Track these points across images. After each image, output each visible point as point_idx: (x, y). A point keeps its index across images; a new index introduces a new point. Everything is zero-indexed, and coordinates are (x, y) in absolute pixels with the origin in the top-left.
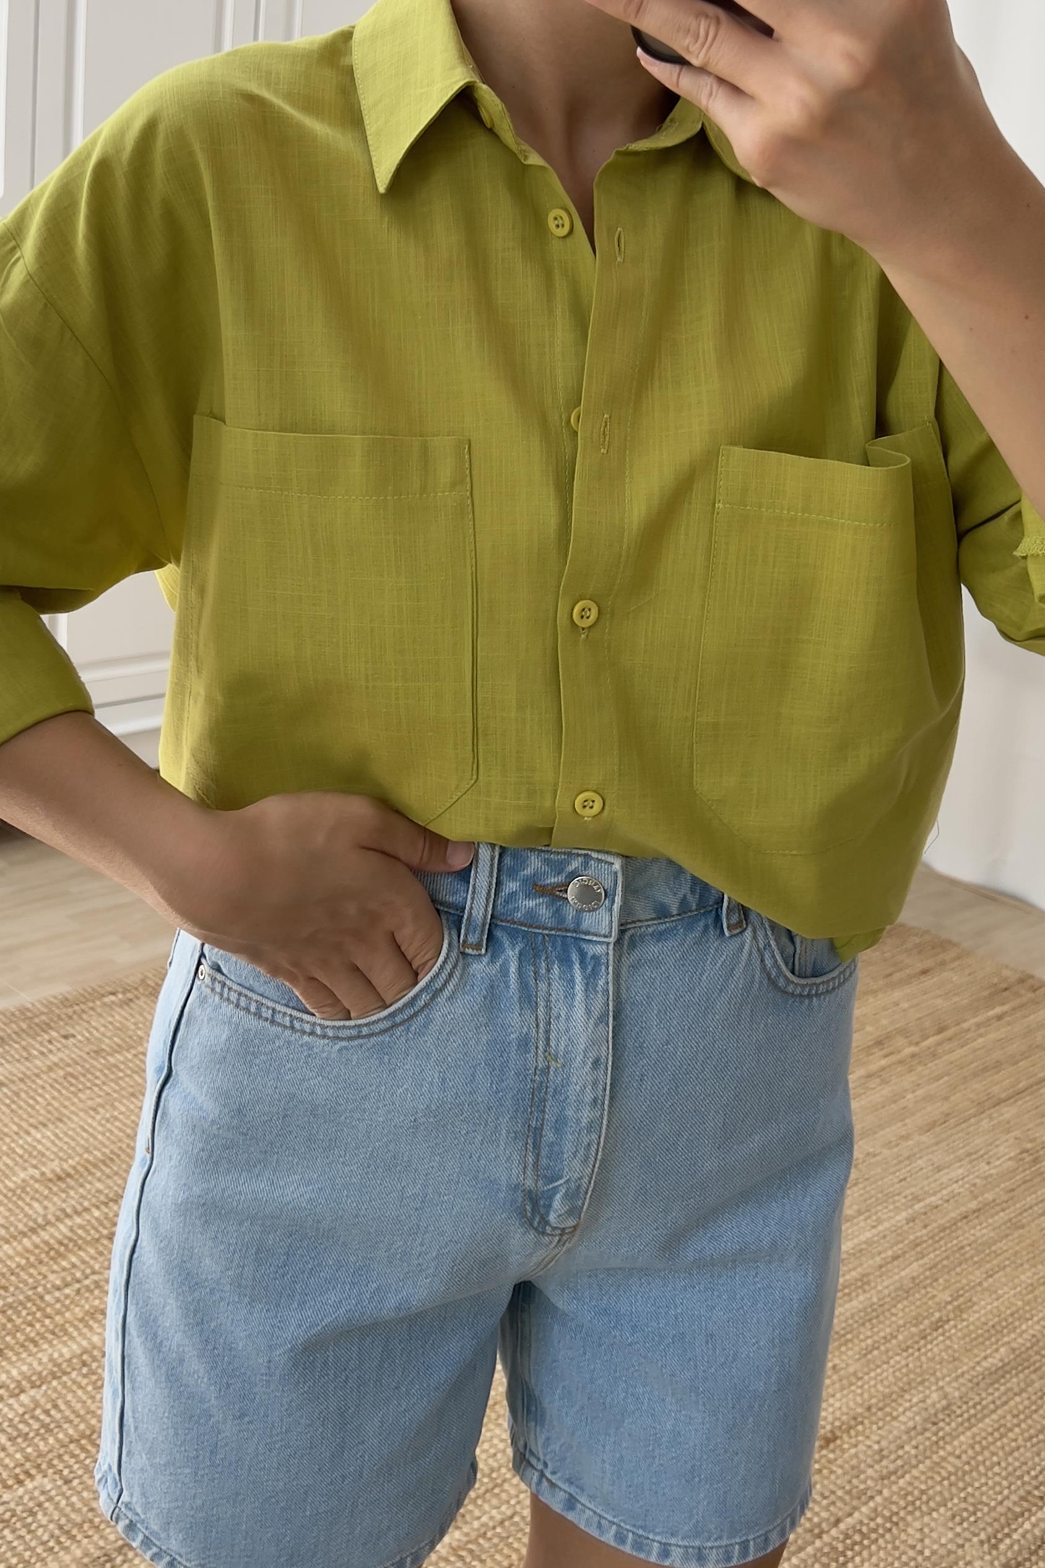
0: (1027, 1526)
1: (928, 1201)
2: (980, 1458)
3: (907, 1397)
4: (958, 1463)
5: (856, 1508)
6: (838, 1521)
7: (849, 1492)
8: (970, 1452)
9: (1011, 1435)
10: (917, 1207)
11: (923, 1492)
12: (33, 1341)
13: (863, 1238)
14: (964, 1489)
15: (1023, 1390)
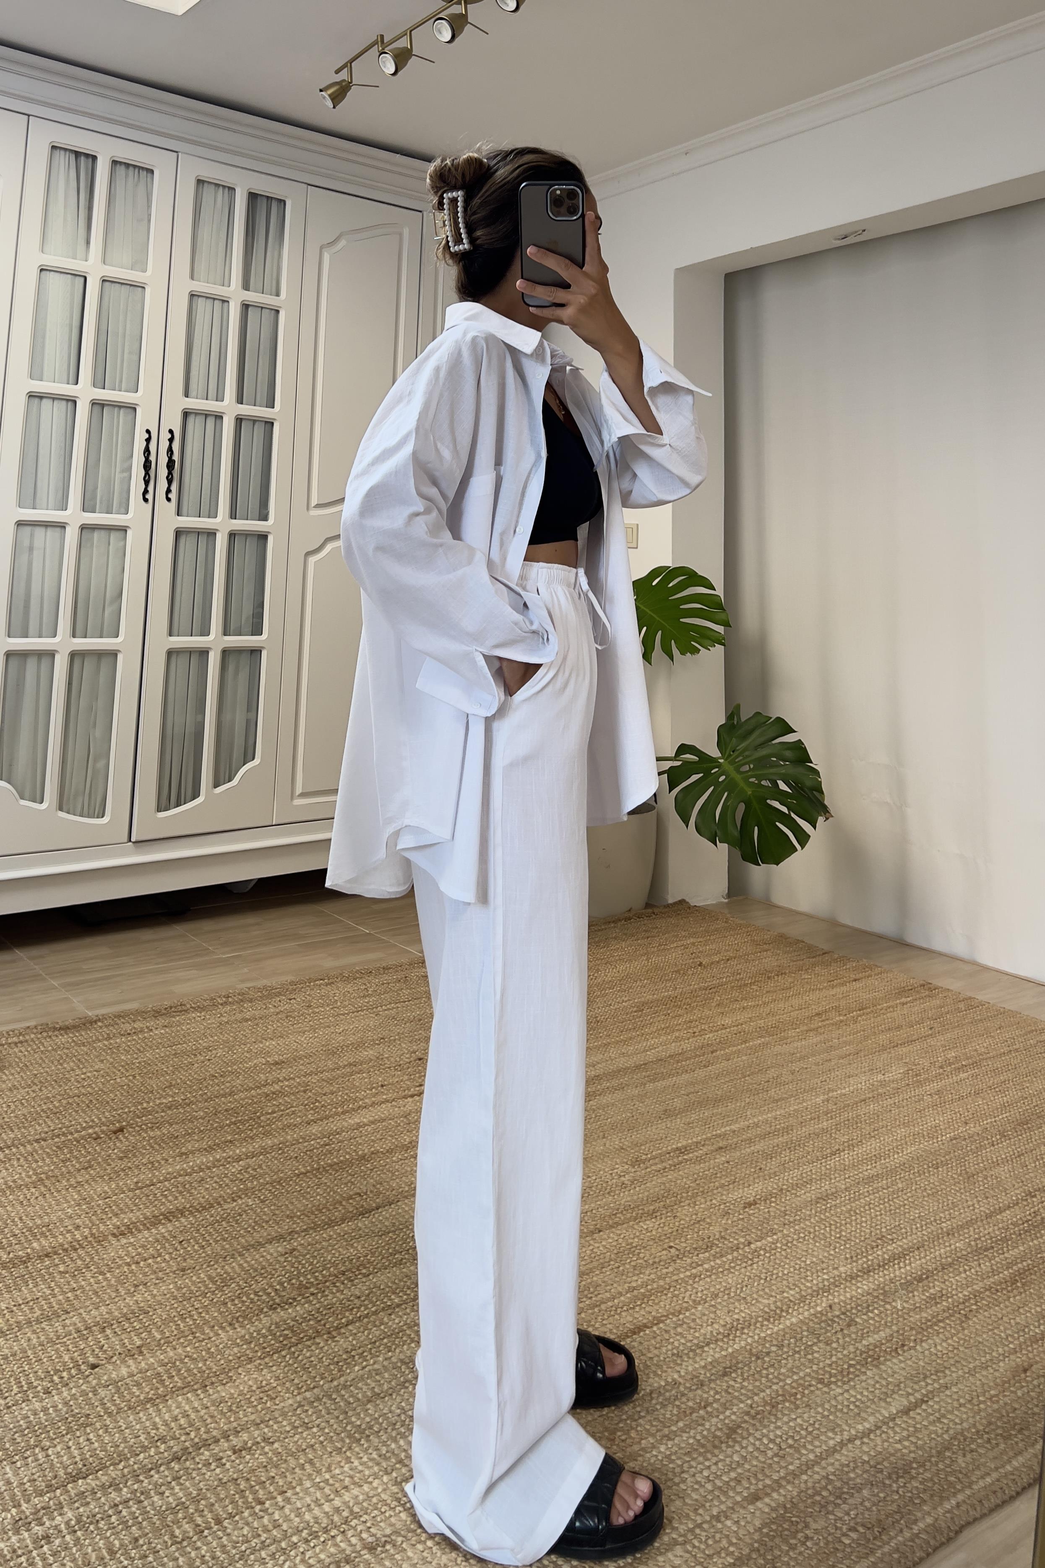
0: (879, 1253)
1: (839, 1092)
2: (854, 1218)
3: (809, 1186)
4: (836, 1219)
5: (762, 1238)
6: (750, 1243)
7: (761, 1230)
8: (847, 1215)
9: (877, 1209)
10: (830, 1095)
11: (810, 1233)
12: (252, 1138)
13: (792, 1109)
14: (840, 1232)
15: (888, 1187)
